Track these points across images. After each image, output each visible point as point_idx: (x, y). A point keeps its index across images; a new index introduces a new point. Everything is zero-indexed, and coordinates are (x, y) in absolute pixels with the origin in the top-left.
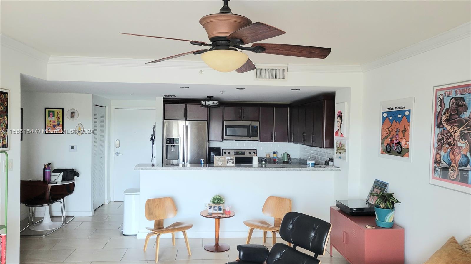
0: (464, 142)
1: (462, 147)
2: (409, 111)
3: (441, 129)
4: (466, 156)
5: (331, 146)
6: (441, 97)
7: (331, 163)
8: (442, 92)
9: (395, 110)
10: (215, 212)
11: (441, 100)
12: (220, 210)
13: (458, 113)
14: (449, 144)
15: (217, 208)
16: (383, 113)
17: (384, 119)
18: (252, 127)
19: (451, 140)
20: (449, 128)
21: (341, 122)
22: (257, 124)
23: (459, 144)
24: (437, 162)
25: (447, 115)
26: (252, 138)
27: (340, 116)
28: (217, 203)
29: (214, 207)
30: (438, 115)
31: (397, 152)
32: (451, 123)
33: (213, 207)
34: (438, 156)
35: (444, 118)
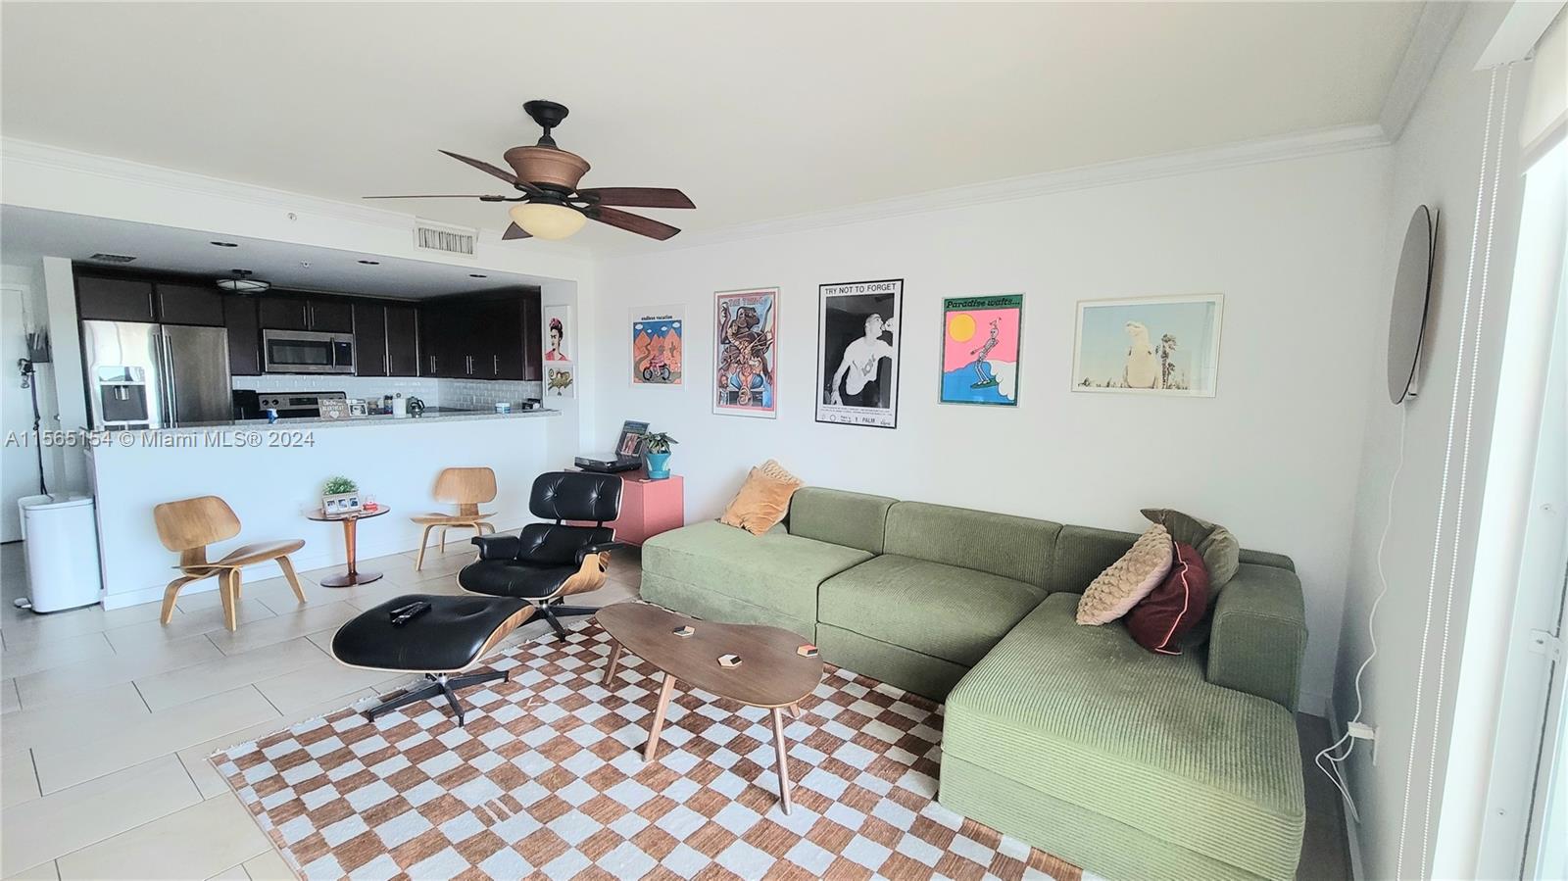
0: (756, 359)
1: (754, 365)
2: (680, 322)
3: (727, 346)
4: (759, 375)
5: (539, 377)
6: (725, 305)
7: (536, 406)
8: (727, 300)
9: (656, 320)
10: (343, 510)
11: (726, 310)
12: (355, 504)
13: (749, 327)
14: (738, 362)
15: (347, 502)
16: (635, 324)
17: (637, 333)
18: (338, 345)
19: (741, 358)
20: (737, 343)
21: (561, 335)
22: (344, 338)
23: (751, 363)
24: (722, 386)
25: (735, 328)
26: (339, 368)
27: (557, 327)
28: (344, 492)
29: (340, 501)
30: (722, 327)
31: (664, 378)
32: (739, 338)
33: (337, 502)
34: (724, 378)
35: (730, 331)
